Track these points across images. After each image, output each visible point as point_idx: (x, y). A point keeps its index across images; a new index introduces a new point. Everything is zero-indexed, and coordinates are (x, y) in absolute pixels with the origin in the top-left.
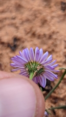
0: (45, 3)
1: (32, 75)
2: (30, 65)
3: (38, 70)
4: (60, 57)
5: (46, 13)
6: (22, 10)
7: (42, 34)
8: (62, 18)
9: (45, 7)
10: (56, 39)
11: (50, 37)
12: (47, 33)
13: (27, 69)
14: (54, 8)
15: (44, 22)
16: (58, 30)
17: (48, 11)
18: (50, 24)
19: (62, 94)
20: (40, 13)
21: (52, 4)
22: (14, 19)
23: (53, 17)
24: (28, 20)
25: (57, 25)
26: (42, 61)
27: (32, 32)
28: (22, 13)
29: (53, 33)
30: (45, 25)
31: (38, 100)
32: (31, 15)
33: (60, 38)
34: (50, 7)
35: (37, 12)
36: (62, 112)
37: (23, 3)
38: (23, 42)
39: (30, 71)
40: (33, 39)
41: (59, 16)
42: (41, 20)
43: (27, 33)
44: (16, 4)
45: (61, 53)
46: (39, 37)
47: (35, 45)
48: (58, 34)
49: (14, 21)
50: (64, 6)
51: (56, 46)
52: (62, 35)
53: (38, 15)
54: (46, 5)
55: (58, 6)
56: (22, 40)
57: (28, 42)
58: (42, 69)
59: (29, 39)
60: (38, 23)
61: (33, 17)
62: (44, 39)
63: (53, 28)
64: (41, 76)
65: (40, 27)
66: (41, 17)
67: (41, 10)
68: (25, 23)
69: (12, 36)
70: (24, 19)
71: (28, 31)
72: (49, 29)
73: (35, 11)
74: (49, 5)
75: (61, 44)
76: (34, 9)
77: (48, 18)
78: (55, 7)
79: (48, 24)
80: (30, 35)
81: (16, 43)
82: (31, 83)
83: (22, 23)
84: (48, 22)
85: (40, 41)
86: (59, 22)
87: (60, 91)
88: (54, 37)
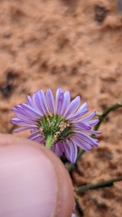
0: (66, 8)
1: (50, 140)
2: (46, 121)
3: (62, 130)
4: (93, 108)
5: (68, 27)
6: (23, 21)
7: (59, 65)
8: (96, 37)
9: (65, 15)
10: (84, 75)
11: (74, 71)
12: (69, 63)
13: (41, 129)
14: (82, 18)
15: (64, 43)
16: (89, 58)
17: (71, 22)
18: (75, 47)
19: (95, 177)
20: (57, 27)
21: (79, 10)
22: (8, 36)
23: (79, 35)
24: (33, 40)
25: (88, 49)
26: (68, 114)
27: (41, 62)
28: (23, 27)
29: (80, 63)
30: (66, 49)
31: (60, 185)
32: (40, 30)
33: (92, 73)
34: (75, 16)
35: (50, 25)
36: (96, 211)
37: (26, 8)
38: (25, 80)
39: (47, 133)
40: (42, 75)
41: (91, 33)
42: (59, 39)
43: (32, 64)
44: (12, 8)
45: (95, 102)
46: (54, 71)
47: (47, 86)
48: (89, 66)
49: (8, 42)
50: (100, 13)
51: (84, 87)
52: (96, 68)
53: (53, 30)
54: (67, 12)
55: (90, 13)
56: (23, 76)
57: (34, 79)
58: (69, 128)
59: (35, 75)
60: (52, 45)
61: (44, 34)
62: (63, 74)
63: (80, 55)
64: (67, 141)
65: (57, 52)
66: (57, 33)
67: (58, 20)
68: (28, 45)
69: (5, 70)
70: (27, 37)
71: (34, 59)
72: (73, 57)
73: (47, 22)
74: (74, 11)
75: (94, 83)
76: (44, 19)
77: (72, 36)
78: (83, 15)
79: (71, 47)
80: (36, 67)
81: (11, 82)
82: (47, 155)
83: (23, 45)
84: (71, 44)
85: (55, 78)
86: (91, 43)
87: (91, 173)
88: (82, 70)
